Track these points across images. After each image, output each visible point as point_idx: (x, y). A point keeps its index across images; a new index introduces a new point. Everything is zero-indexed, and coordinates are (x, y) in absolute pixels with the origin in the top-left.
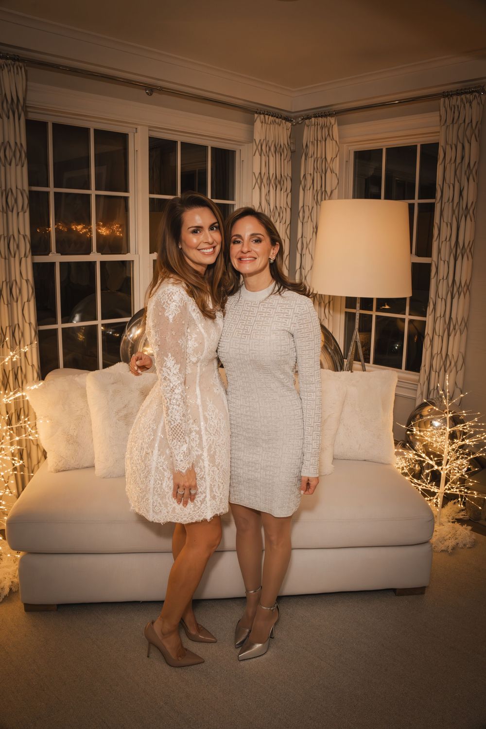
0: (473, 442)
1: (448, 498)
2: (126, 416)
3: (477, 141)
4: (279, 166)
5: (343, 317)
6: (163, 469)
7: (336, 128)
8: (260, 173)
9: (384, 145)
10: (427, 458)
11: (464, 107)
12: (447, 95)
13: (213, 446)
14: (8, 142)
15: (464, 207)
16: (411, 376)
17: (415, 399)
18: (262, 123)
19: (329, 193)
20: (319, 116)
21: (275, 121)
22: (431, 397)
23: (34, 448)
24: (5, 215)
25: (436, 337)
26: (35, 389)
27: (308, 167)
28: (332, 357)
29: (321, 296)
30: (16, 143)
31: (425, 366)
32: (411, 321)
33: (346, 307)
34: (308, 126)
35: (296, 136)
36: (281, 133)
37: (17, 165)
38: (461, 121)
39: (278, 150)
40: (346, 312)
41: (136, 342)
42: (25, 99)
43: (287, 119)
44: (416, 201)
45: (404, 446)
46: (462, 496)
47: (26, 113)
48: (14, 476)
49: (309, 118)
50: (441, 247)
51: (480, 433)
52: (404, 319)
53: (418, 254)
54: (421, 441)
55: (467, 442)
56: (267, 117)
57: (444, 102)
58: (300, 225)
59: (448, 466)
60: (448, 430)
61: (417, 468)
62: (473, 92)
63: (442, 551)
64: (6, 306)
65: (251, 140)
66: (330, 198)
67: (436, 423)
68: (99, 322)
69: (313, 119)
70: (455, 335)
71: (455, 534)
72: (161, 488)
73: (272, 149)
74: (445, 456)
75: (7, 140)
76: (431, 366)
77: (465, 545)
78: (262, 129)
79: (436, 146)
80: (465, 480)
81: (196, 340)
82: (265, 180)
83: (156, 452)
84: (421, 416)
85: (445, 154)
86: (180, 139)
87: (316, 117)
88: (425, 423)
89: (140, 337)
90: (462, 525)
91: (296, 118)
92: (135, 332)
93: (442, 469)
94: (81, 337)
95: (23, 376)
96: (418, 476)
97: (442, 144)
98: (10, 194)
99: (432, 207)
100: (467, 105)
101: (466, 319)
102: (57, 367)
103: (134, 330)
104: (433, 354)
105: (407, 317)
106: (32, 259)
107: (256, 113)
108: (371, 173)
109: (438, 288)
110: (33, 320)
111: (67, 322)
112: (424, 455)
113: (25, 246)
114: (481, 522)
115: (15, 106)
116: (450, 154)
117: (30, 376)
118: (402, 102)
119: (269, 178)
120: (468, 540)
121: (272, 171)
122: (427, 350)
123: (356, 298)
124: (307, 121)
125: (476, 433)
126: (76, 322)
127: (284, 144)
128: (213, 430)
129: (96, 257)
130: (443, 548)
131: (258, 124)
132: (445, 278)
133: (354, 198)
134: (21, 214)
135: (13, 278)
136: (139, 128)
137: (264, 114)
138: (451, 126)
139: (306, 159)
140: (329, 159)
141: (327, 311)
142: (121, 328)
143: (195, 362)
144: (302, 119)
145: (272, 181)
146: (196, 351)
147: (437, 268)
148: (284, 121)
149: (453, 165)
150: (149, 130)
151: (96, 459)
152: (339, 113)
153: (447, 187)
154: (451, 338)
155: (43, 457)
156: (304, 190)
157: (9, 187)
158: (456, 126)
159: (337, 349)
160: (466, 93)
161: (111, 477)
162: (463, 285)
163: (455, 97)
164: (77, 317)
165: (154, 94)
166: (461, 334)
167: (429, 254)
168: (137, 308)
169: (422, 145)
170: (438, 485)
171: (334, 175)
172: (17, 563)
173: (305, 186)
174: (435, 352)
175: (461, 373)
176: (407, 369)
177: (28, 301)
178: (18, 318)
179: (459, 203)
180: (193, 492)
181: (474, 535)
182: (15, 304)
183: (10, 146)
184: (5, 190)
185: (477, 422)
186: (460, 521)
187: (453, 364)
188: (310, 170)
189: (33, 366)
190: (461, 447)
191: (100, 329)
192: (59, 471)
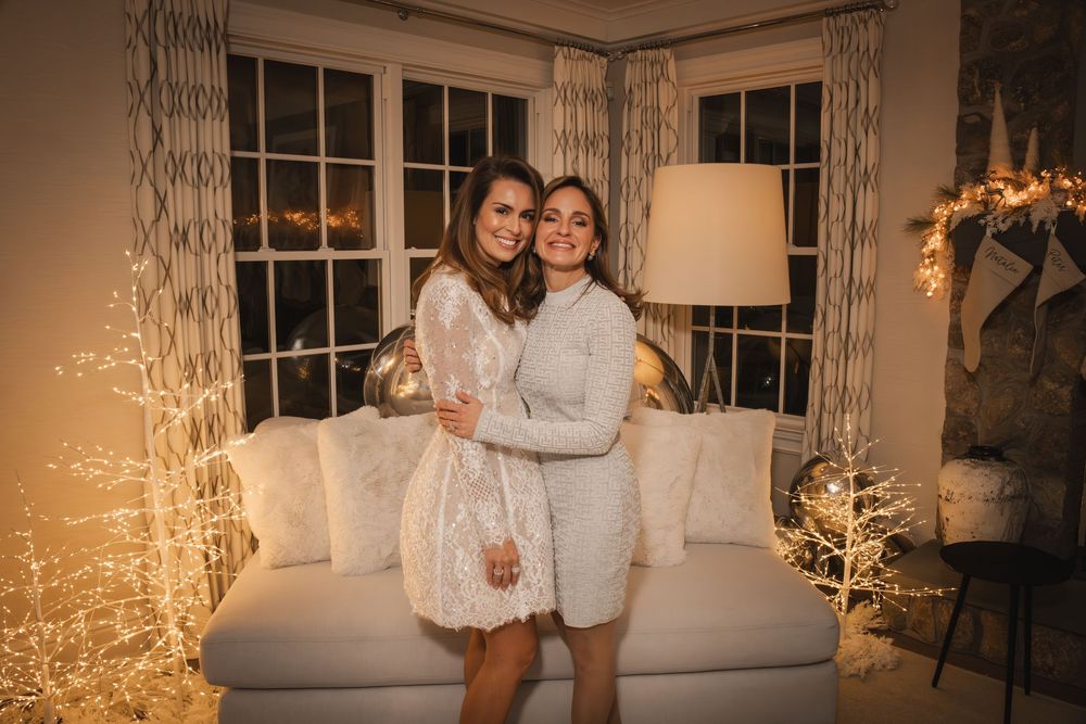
0: (890, 512)
1: (856, 597)
2: (377, 483)
3: (876, 76)
4: (591, 120)
5: (689, 337)
6: (453, 545)
7: (672, 64)
8: (564, 131)
9: (743, 86)
10: (822, 538)
11: (857, 29)
12: (832, 13)
13: (521, 510)
14: (202, 86)
15: (862, 173)
16: (794, 421)
17: (799, 456)
18: (565, 58)
19: (664, 157)
20: (648, 48)
21: (584, 56)
22: (824, 450)
23: (237, 536)
24: (196, 190)
25: (828, 363)
26: (242, 445)
27: (633, 120)
28: (676, 396)
29: (656, 305)
30: (213, 87)
31: (813, 405)
32: (790, 342)
33: (694, 324)
34: (632, 62)
35: (613, 77)
36: (592, 72)
37: (213, 119)
38: (853, 48)
39: (590, 97)
40: (694, 332)
41: (387, 377)
42: (225, 24)
43: (601, 53)
44: (792, 166)
45: (787, 523)
46: (877, 593)
47: (228, 44)
48: (207, 578)
49: (633, 50)
50: (831, 231)
51: (899, 497)
52: (780, 338)
53: (797, 243)
54: (811, 514)
55: (881, 512)
56: (572, 49)
57: (828, 23)
58: (623, 204)
59: (854, 549)
60: (853, 495)
61: (808, 555)
62: (868, 7)
63: (851, 676)
64: (196, 324)
65: (551, 83)
66: (666, 163)
67: (833, 488)
68: (332, 349)
69: (639, 52)
70: (856, 358)
71: (868, 651)
72: (452, 574)
73: (581, 95)
74: (849, 535)
75: (199, 82)
76: (822, 404)
77: (884, 666)
78: (566, 68)
79: (818, 85)
80: (880, 569)
81: (486, 353)
82: (571, 141)
83: (441, 520)
84: (811, 479)
85: (831, 97)
86: (447, 82)
87: (643, 49)
88: (817, 489)
89: (393, 370)
90: (878, 636)
91: (613, 51)
92: (387, 363)
93: (845, 554)
94: (303, 373)
95: (221, 429)
96: (810, 567)
97: (827, 81)
98: (204, 159)
99: (815, 173)
100: (861, 26)
101: (871, 334)
102: (271, 415)
103: (383, 360)
104: (825, 386)
105: (784, 335)
106: (235, 257)
107: (557, 44)
108: (724, 128)
109: (828, 290)
110: (236, 345)
111: (285, 350)
112: (817, 535)
113: (225, 237)
114: (904, 632)
115: (212, 34)
116: (839, 97)
117: (230, 429)
118: (764, 25)
119: (576, 137)
120: (889, 658)
121: (581, 129)
122: (815, 382)
123: (709, 307)
124: (630, 55)
125: (894, 498)
126: (298, 350)
127: (598, 89)
128: (521, 486)
129: (326, 254)
130: (852, 672)
131: (559, 60)
132: (838, 275)
133: (701, 161)
134: (219, 190)
135: (207, 284)
136: (389, 67)
137: (567, 45)
138: (839, 56)
139: (629, 110)
140: (663, 109)
141: (665, 327)
142: (364, 359)
143: (487, 387)
144: (623, 53)
145: (582, 143)
146: (488, 371)
147: (826, 262)
148: (596, 56)
149: (844, 112)
150: (403, 70)
151: (332, 549)
152: (678, 43)
153: (837, 144)
154: (850, 362)
155: (250, 551)
156: (627, 154)
157: (201, 150)
158: (846, 56)
159: (682, 384)
160: (859, 9)
161: (355, 575)
162: (865, 285)
163: (843, 16)
164: (298, 344)
165: (411, 18)
166: (865, 355)
167: (813, 242)
168: (387, 328)
169: (797, 86)
170: (840, 578)
171: (671, 131)
172: (217, 706)
173: (629, 148)
174: (827, 383)
175: (866, 414)
176: (786, 411)
177: (229, 316)
178: (214, 341)
179: (854, 166)
180: (515, 570)
181: (897, 652)
182: (210, 321)
183: (204, 91)
184: (197, 154)
185: (895, 482)
186: (876, 632)
187: (854, 400)
188: (636, 124)
189: (235, 413)
190: (873, 520)
191: (333, 360)
192: (277, 568)
